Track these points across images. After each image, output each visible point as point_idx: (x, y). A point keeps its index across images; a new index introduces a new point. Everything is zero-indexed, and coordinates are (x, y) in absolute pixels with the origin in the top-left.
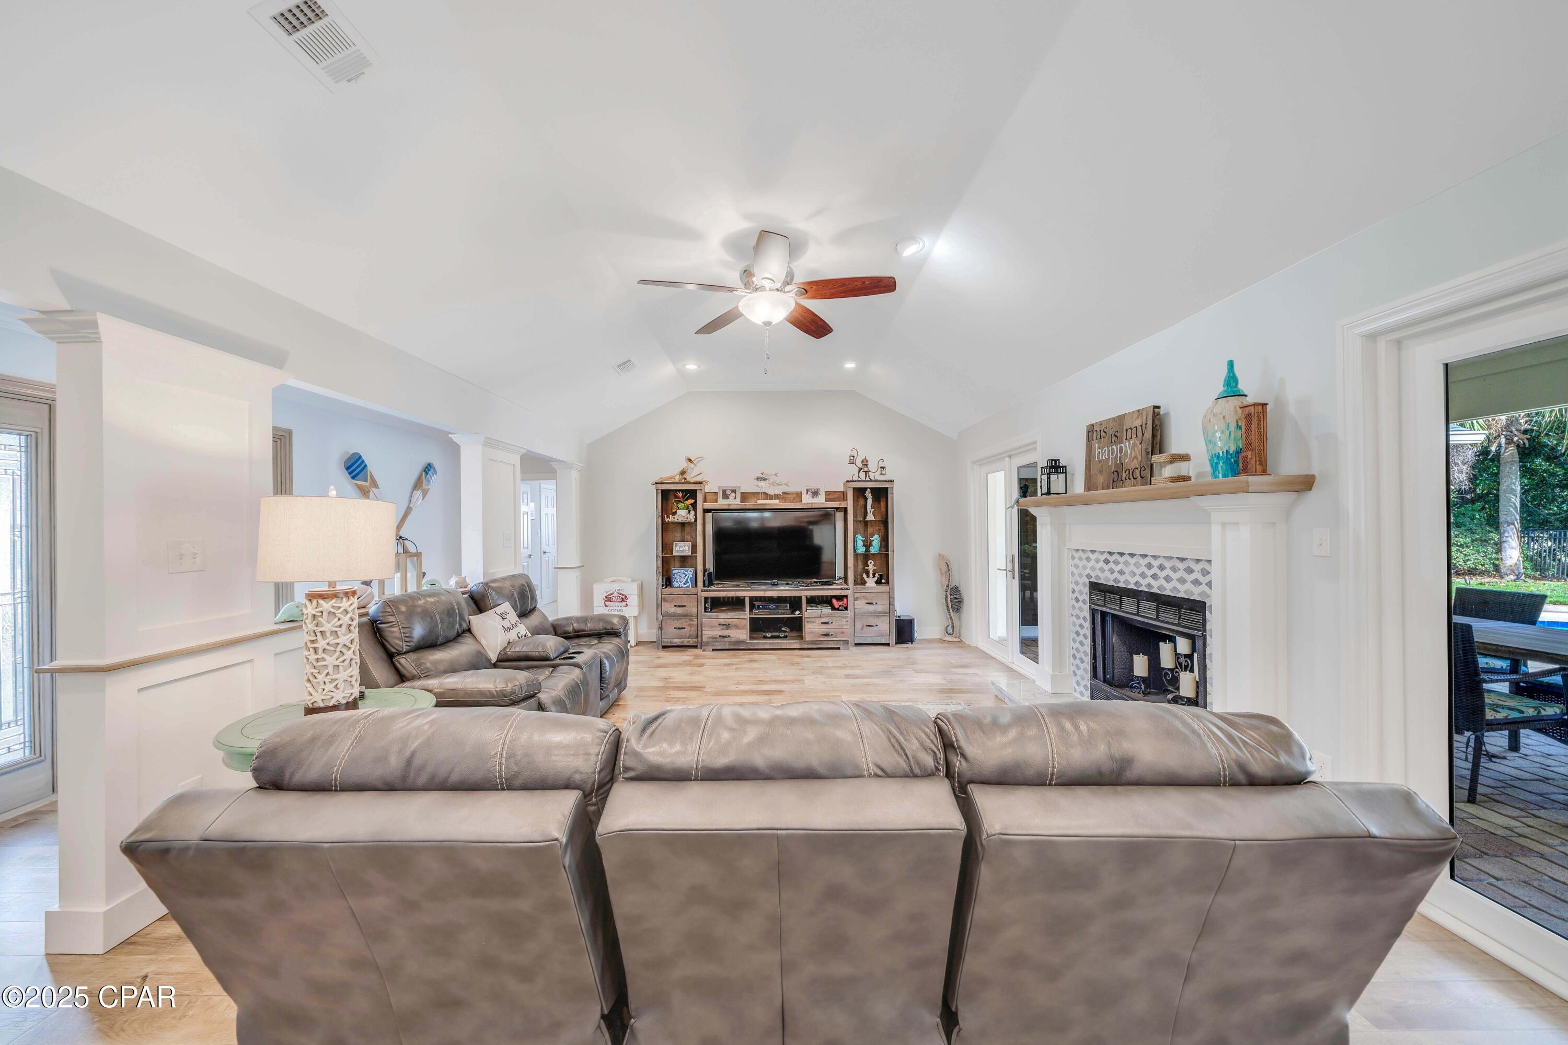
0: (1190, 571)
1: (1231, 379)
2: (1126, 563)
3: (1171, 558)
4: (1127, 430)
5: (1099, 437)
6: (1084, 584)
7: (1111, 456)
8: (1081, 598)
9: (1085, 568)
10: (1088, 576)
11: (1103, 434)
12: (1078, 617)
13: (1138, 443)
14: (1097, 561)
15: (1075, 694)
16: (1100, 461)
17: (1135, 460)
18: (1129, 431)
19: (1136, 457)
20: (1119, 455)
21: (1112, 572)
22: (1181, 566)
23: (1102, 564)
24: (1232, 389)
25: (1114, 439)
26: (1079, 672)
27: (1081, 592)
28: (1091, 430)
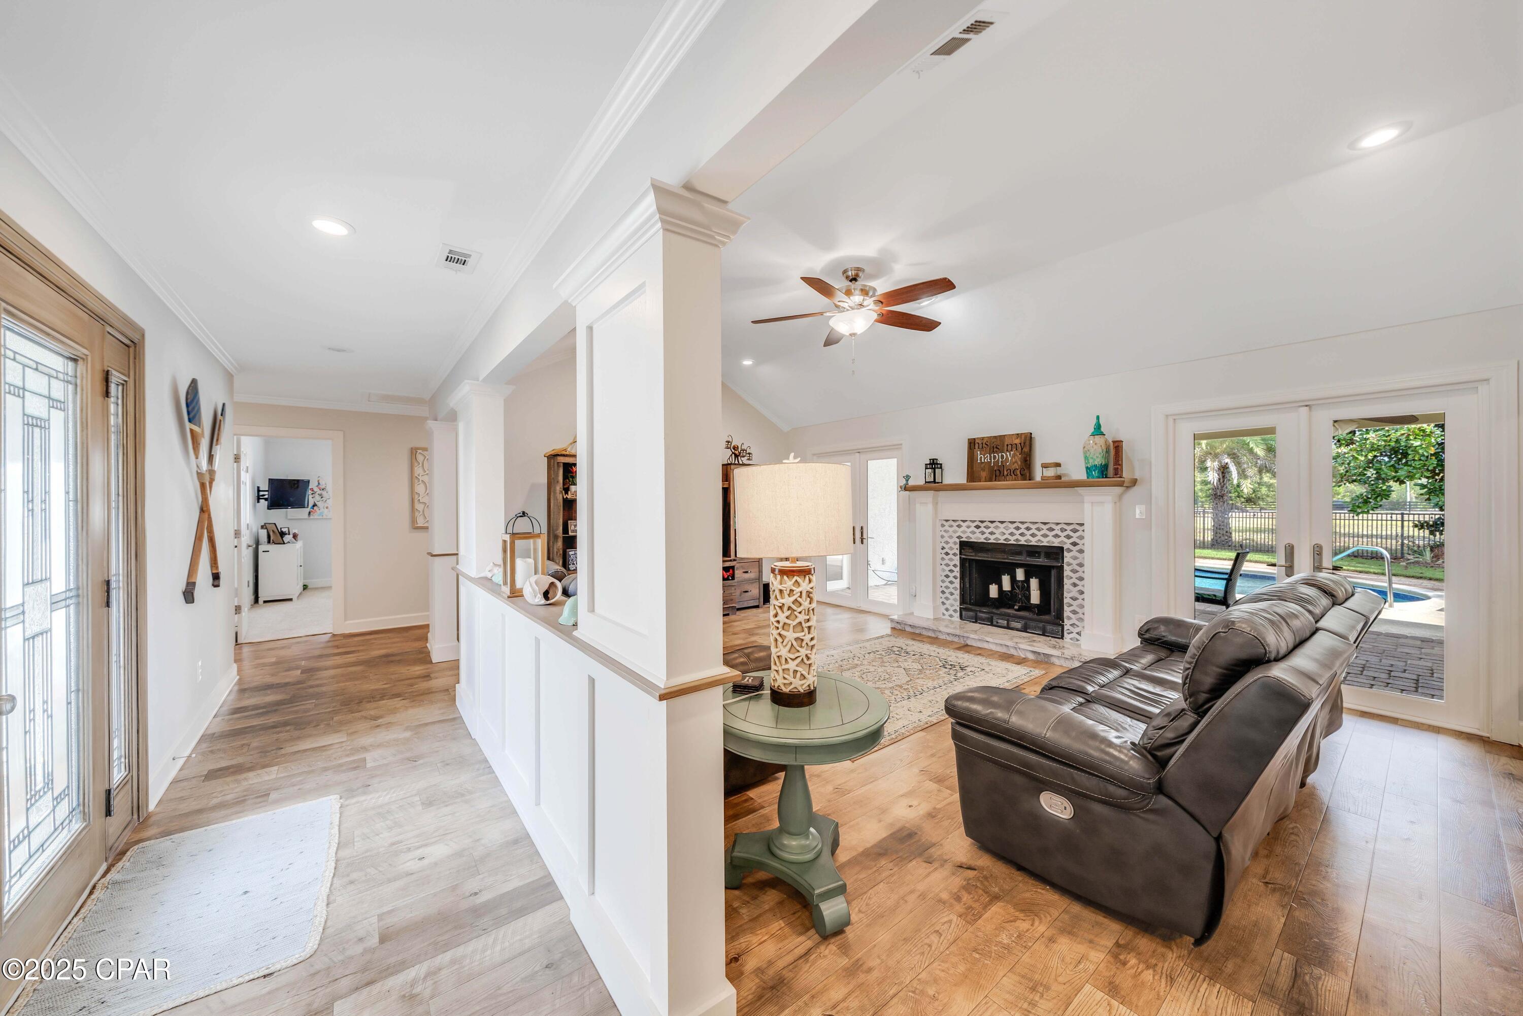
0: (1051, 530)
1: (1098, 427)
2: (997, 527)
3: (1036, 523)
4: (1007, 445)
5: (981, 447)
6: (955, 543)
7: (993, 460)
8: (951, 552)
9: (955, 532)
10: (959, 537)
11: (984, 445)
12: (947, 565)
13: (1018, 454)
14: (968, 527)
15: (944, 617)
16: (982, 463)
17: (1016, 464)
18: (1010, 447)
19: (1016, 462)
20: (1000, 460)
21: (983, 533)
22: (1045, 527)
23: (973, 529)
24: (1098, 430)
25: (995, 450)
26: (947, 602)
27: (951, 548)
28: (972, 443)
